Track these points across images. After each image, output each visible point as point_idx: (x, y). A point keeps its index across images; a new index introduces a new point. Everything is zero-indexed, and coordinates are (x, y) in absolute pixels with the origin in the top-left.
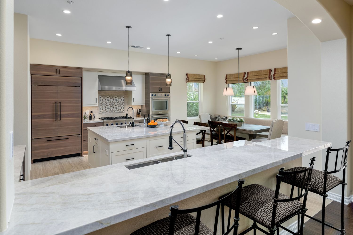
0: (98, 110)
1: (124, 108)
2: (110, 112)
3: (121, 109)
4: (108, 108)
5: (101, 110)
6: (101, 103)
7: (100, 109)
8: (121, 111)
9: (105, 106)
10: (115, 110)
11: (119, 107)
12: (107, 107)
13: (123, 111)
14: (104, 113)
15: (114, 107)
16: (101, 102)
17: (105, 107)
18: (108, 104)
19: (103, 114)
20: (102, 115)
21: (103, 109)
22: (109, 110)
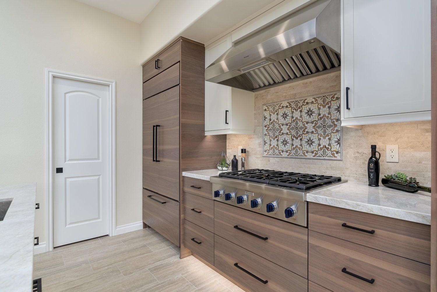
0: (260, 148)
1: (338, 142)
2: (290, 153)
3: (330, 145)
4: (285, 143)
5: (267, 147)
6: (266, 126)
7: (265, 143)
8: (329, 153)
9: (277, 134)
10: (306, 147)
11: (319, 139)
12: (281, 139)
13: (338, 156)
14: (274, 155)
15: (301, 140)
16: (267, 122)
17: (276, 137)
18: (285, 129)
19: (272, 160)
20: (269, 161)
21: (270, 145)
22: (288, 147)
